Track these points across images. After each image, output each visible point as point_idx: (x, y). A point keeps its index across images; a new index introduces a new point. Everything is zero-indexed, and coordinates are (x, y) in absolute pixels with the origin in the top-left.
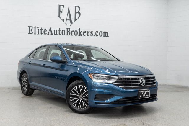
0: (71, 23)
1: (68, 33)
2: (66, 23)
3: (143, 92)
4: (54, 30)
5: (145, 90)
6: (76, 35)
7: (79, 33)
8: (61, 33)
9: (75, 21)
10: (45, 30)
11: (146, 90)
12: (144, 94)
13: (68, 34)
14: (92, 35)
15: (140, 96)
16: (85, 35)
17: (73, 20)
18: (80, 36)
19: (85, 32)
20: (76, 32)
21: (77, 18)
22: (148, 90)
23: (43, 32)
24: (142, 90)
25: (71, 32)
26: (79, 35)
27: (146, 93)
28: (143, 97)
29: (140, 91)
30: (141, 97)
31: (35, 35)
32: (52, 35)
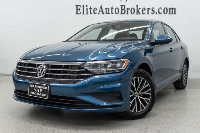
3: (36, 86)
5: (39, 85)
11: (43, 86)
12: (37, 90)
15: (30, 92)
18: (138, 15)
22: (46, 86)
24: (34, 84)
27: (41, 90)
28: (34, 95)
29: (32, 84)
30: (31, 94)
31: (83, 15)
32: (103, 15)
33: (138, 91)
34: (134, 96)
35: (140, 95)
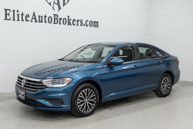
0: (60, 8)
1: (56, 20)
2: (53, 8)
4: (39, 16)
6: (65, 23)
7: (68, 22)
8: (47, 20)
9: (63, 6)
10: (28, 16)
13: (56, 22)
14: (82, 25)
16: (74, 24)
17: (61, 4)
18: (69, 26)
19: (74, 20)
20: (65, 20)
21: (66, 2)
23: (24, 18)
25: (59, 20)
26: (68, 23)
31: (14, 21)
32: (36, 23)
33: (88, 99)
34: (85, 101)
35: (88, 101)
